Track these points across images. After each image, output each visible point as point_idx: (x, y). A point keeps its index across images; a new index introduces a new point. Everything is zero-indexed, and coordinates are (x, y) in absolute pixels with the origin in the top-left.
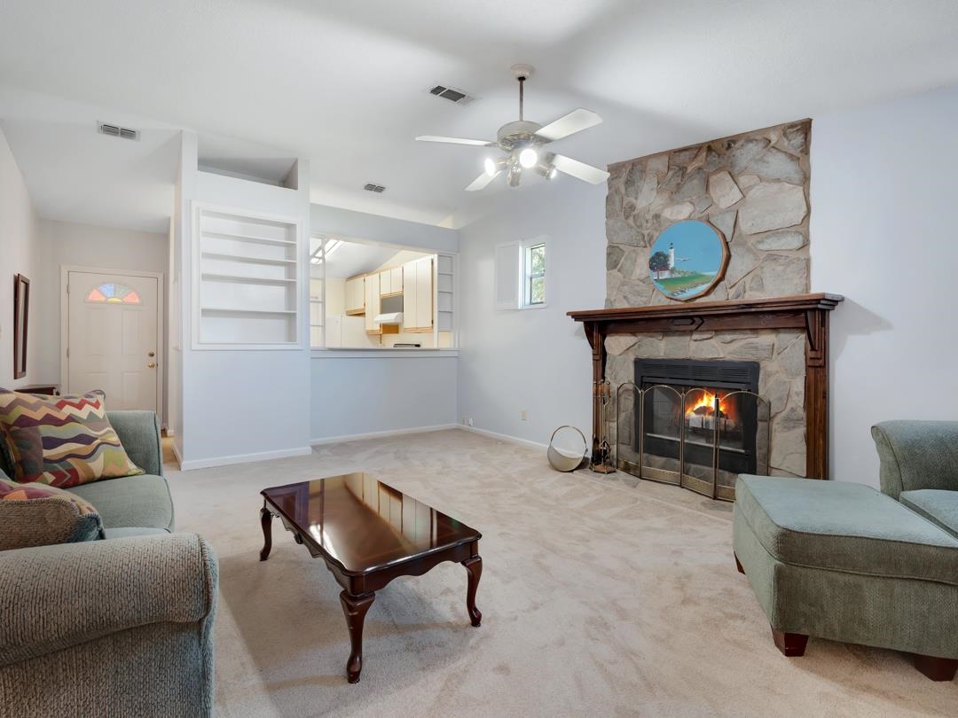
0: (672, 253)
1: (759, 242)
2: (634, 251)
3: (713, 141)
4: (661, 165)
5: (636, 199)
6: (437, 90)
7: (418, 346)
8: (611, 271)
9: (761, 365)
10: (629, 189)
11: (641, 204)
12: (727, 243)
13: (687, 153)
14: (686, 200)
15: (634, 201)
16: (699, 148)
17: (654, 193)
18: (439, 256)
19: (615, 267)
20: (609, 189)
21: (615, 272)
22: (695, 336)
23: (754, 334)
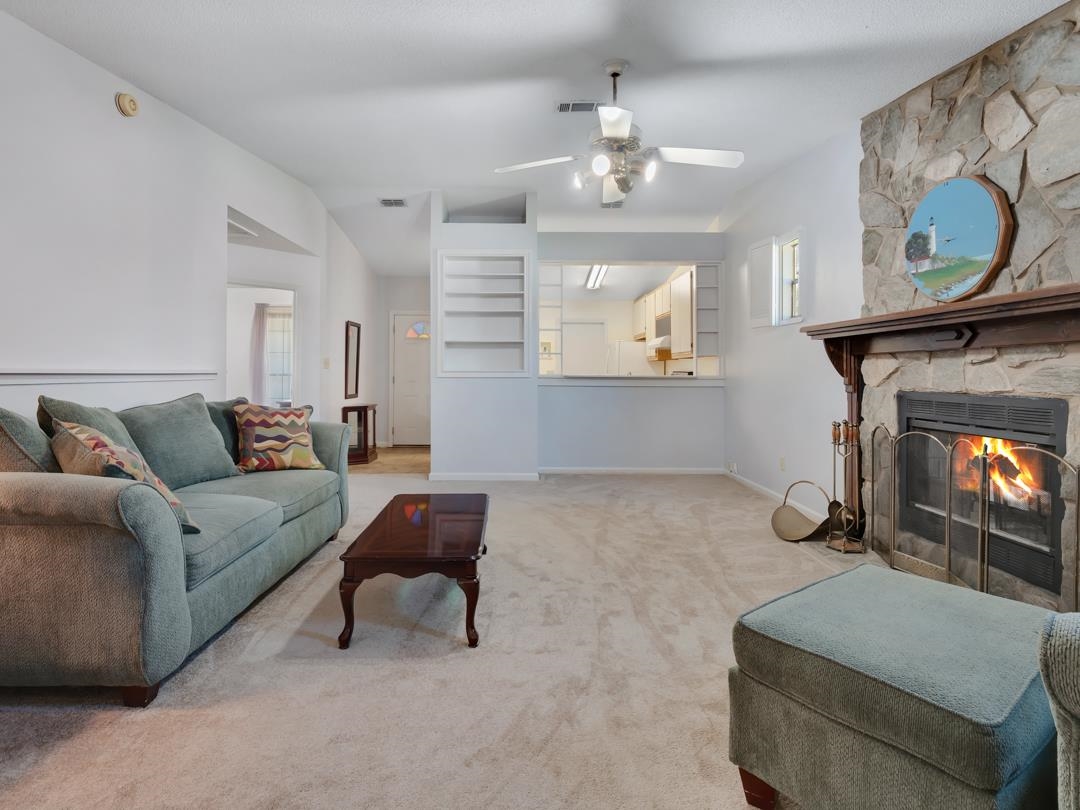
0: (933, 232)
1: (1060, 197)
2: (894, 234)
3: (989, 49)
4: (920, 103)
5: (894, 158)
6: (564, 108)
7: (691, 373)
8: (868, 267)
9: (1071, 405)
10: (886, 147)
11: (899, 166)
12: (1011, 207)
13: (956, 76)
14: (954, 148)
15: (892, 162)
16: (971, 64)
17: (915, 144)
18: (698, 267)
19: (872, 260)
20: (865, 151)
21: (872, 267)
22: (970, 357)
23: (1055, 351)
